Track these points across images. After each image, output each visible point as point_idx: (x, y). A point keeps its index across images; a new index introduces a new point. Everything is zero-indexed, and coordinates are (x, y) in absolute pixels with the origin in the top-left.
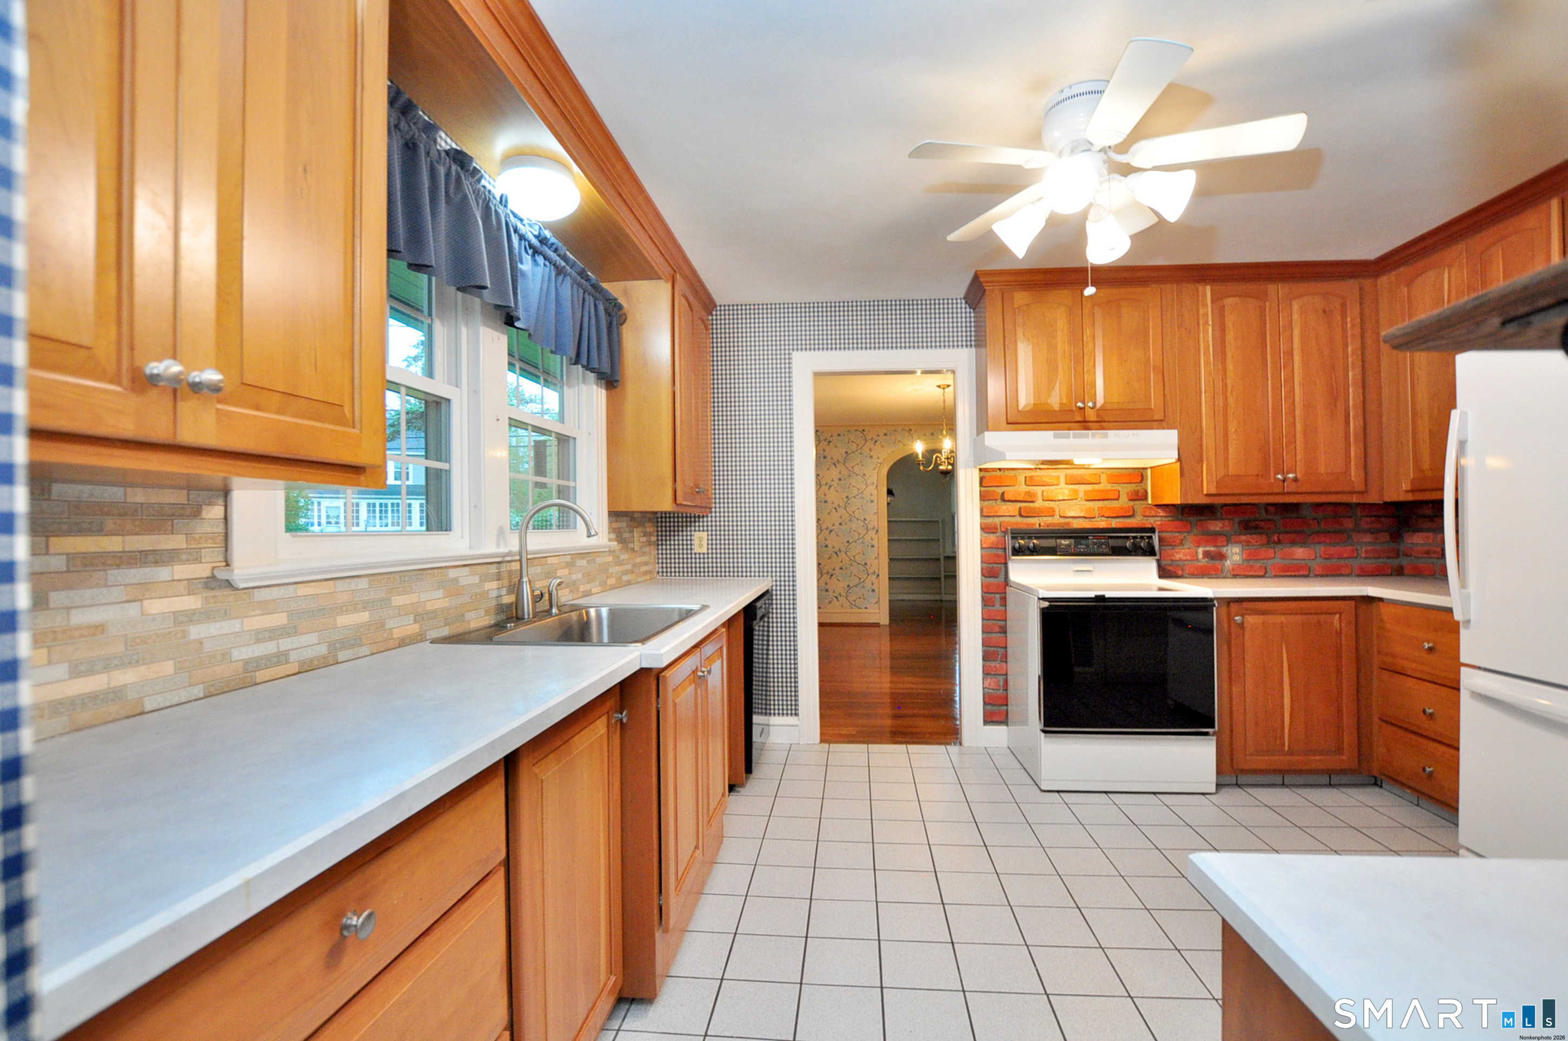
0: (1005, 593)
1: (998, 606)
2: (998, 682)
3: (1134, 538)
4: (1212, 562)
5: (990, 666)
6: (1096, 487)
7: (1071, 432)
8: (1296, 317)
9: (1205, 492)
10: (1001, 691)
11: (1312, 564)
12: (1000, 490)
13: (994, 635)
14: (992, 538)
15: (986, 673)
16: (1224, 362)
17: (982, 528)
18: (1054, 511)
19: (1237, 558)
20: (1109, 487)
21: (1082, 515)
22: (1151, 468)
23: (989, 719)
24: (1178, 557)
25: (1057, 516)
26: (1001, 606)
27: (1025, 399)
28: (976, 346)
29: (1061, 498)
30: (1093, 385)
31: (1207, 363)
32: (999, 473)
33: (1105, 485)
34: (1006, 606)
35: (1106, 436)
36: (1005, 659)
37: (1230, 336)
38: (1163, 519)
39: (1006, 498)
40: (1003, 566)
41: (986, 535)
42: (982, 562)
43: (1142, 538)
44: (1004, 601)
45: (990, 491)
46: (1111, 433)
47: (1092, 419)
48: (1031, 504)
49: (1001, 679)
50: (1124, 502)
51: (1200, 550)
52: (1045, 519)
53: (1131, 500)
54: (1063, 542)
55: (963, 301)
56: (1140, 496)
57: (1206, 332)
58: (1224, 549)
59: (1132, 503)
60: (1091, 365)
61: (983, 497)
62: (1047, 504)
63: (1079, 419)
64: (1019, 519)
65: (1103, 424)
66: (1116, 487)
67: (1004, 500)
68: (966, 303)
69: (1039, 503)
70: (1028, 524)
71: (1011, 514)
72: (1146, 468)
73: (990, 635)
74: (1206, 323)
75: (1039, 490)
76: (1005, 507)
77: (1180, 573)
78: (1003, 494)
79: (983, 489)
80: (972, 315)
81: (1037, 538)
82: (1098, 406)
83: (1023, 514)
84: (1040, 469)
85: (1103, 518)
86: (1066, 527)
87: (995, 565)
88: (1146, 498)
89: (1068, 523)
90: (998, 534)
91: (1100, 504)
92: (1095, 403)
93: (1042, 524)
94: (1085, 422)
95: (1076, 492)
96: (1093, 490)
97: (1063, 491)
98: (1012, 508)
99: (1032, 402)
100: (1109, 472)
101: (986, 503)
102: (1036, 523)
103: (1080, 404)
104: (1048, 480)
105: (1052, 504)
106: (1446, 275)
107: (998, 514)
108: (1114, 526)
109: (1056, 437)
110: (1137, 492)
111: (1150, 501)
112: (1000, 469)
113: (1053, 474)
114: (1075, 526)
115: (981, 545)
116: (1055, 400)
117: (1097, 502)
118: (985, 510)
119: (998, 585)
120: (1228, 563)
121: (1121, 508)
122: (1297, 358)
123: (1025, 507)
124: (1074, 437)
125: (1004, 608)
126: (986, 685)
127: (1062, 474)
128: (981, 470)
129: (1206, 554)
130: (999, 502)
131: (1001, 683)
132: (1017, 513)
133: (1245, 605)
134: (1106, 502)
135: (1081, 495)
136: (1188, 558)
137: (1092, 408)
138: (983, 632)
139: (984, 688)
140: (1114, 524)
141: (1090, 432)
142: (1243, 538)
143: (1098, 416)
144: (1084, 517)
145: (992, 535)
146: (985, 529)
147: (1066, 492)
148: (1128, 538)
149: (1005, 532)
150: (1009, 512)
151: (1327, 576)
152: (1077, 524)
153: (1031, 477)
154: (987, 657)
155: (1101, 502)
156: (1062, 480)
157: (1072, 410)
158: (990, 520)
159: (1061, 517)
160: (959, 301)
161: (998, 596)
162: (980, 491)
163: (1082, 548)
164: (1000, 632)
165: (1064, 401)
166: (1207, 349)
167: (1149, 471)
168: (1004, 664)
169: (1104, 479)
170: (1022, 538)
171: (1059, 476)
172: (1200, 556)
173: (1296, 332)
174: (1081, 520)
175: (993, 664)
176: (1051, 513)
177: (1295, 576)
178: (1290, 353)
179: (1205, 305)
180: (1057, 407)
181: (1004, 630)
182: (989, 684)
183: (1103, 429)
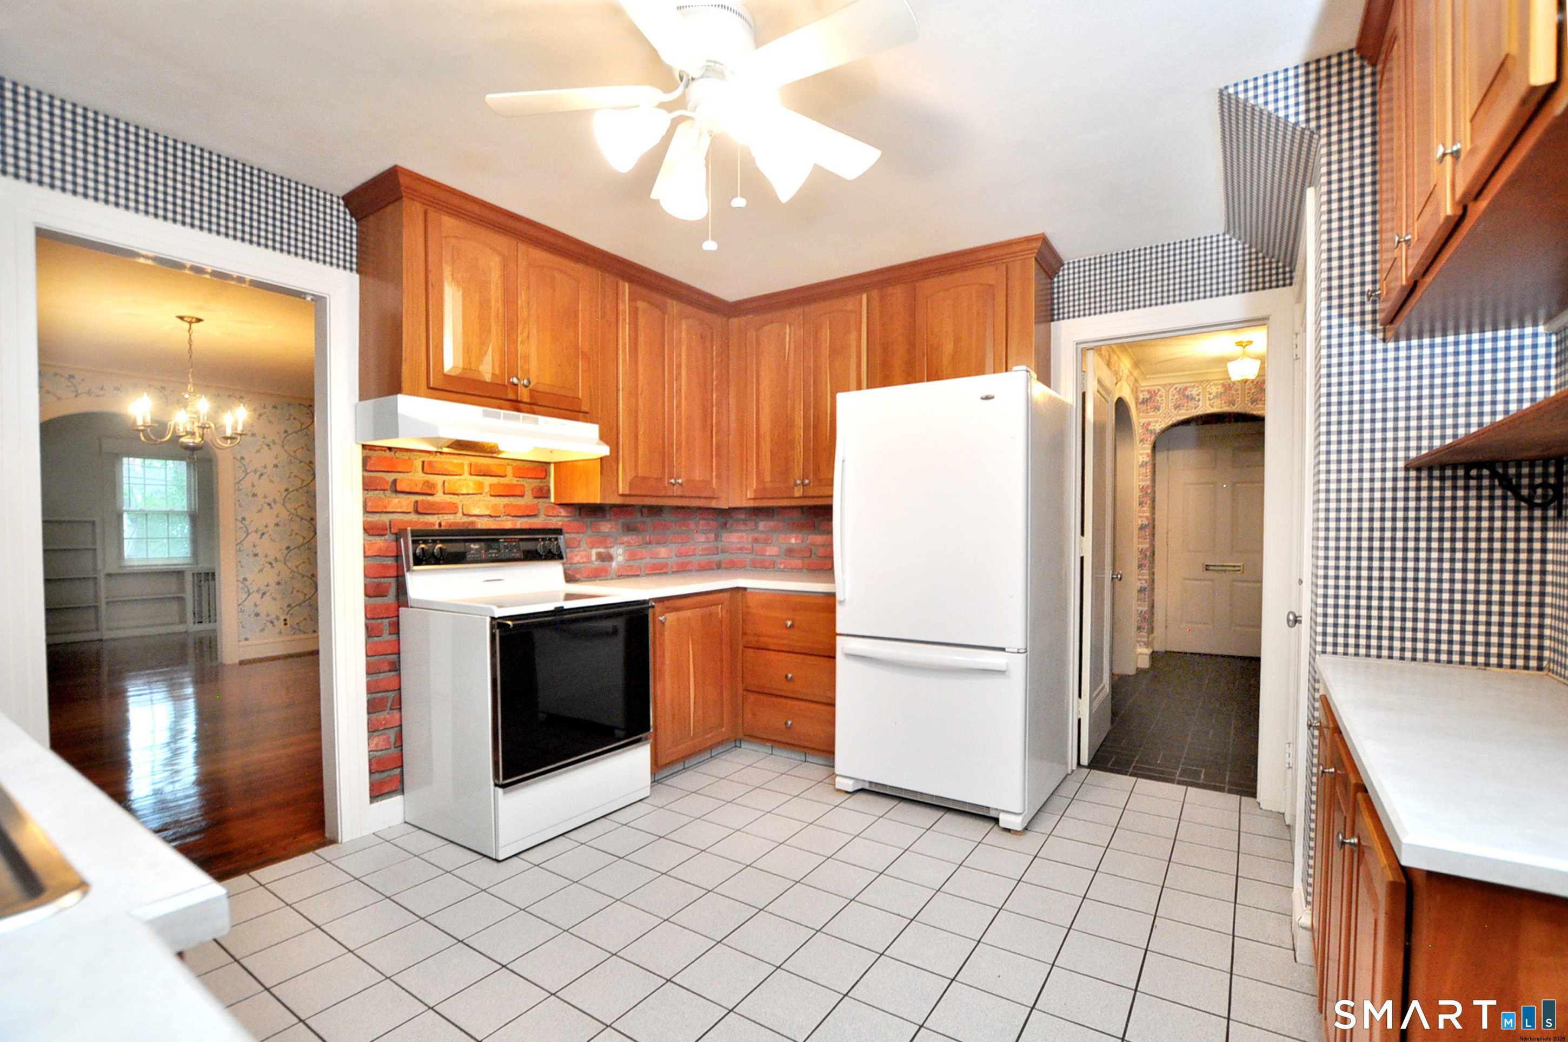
0: (398, 616)
1: (386, 636)
2: (389, 738)
3: (543, 539)
4: (604, 563)
5: (378, 721)
6: (502, 480)
7: (502, 412)
8: (684, 335)
9: (621, 492)
10: (394, 751)
11: (670, 561)
12: (390, 477)
13: (382, 676)
14: (380, 542)
15: (373, 729)
16: (636, 363)
17: (366, 530)
18: (457, 507)
19: (620, 559)
20: (514, 481)
21: (488, 513)
22: (555, 463)
23: (377, 793)
24: (576, 559)
25: (460, 514)
26: (390, 634)
27: (451, 361)
28: (358, 271)
29: (464, 491)
30: (526, 358)
31: (624, 360)
32: (388, 454)
33: (510, 479)
34: (398, 634)
35: (536, 422)
36: (398, 704)
37: (641, 339)
38: (565, 519)
39: (399, 489)
40: (393, 580)
41: (370, 538)
42: (365, 576)
43: (550, 539)
44: (396, 628)
45: (376, 478)
46: (542, 419)
47: (525, 400)
48: (430, 498)
49: (392, 734)
50: (528, 499)
51: (594, 551)
52: (446, 517)
53: (535, 497)
54: (472, 546)
55: (341, 202)
56: (542, 493)
57: (624, 328)
58: (612, 551)
59: (536, 501)
60: (525, 335)
61: (368, 486)
62: (448, 498)
63: (511, 396)
64: (414, 517)
65: (535, 407)
66: (522, 482)
67: (396, 492)
68: (346, 206)
69: (439, 497)
70: (426, 523)
71: (405, 509)
72: (549, 463)
73: (375, 677)
74: (625, 320)
75: (438, 480)
76: (396, 500)
77: (578, 576)
78: (395, 481)
79: (366, 474)
80: (354, 226)
81: (442, 541)
82: (531, 386)
83: (420, 510)
84: (441, 453)
85: (509, 518)
86: (470, 527)
87: (383, 580)
88: (548, 497)
89: (472, 523)
90: (387, 537)
91: (505, 500)
92: (529, 382)
93: (443, 524)
94: (517, 401)
95: (481, 485)
96: (499, 484)
97: (467, 482)
98: (406, 502)
99: (461, 366)
100: (514, 464)
101: (371, 494)
102: (434, 521)
103: (515, 380)
104: (451, 469)
105: (454, 499)
106: (788, 331)
107: (388, 510)
108: (518, 527)
109: (485, 415)
110: (541, 489)
111: (552, 500)
112: (390, 449)
113: (456, 461)
114: (479, 527)
115: (365, 552)
116: (487, 370)
117: (502, 499)
118: (369, 504)
119: (387, 607)
120: (614, 564)
121: (527, 506)
122: (684, 372)
123: (423, 501)
124: (506, 417)
125: (394, 637)
126: (373, 745)
127: (466, 461)
128: (364, 446)
129: (599, 556)
130: (388, 493)
131: (392, 740)
132: (411, 509)
133: (667, 604)
134: (512, 499)
135: (487, 489)
136: (584, 560)
137: (526, 387)
138: (368, 674)
139: (370, 751)
140: (520, 524)
141: (521, 415)
142: (625, 539)
143: (531, 397)
144: (490, 516)
145: (378, 538)
146: (370, 530)
147: (471, 484)
148: (537, 539)
149: (399, 535)
150: (401, 507)
151: (678, 572)
152: (482, 524)
153: (430, 463)
154: (373, 707)
155: (507, 499)
156: (466, 469)
157: (504, 385)
158: (375, 518)
159: (464, 515)
160: (335, 199)
161: (386, 621)
162: (363, 477)
163: (493, 553)
164: (390, 671)
165: (497, 372)
166: (624, 344)
167: (552, 466)
168: (396, 714)
169: (509, 471)
170: (425, 542)
171: (462, 465)
172: (594, 558)
173: (684, 348)
174: (486, 519)
175: (382, 716)
176: (452, 509)
177: (660, 574)
178: (679, 366)
179: (624, 302)
180: (488, 378)
181: (396, 667)
182: (377, 745)
183: (534, 413)
